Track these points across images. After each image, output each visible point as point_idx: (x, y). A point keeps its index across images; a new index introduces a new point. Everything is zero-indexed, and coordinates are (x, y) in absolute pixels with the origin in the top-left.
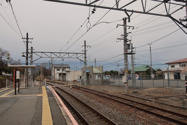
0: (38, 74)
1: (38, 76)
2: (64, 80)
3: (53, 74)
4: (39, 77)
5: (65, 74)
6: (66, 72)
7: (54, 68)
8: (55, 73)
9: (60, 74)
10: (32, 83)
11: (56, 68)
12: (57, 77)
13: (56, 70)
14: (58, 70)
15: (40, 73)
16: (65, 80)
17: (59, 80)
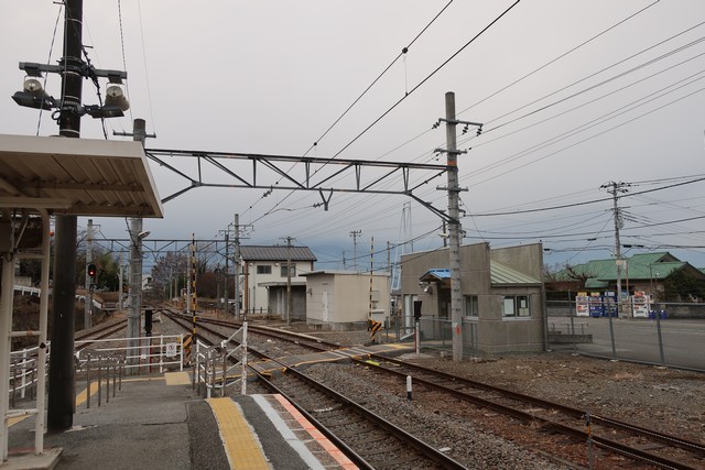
0: (173, 288)
1: (173, 296)
2: (299, 320)
3: (241, 289)
4: (176, 299)
5: (300, 290)
6: (304, 279)
7: (247, 261)
8: (250, 286)
9: (274, 290)
10: (140, 343)
11: (254, 261)
12: (260, 301)
13: (253, 269)
14: (262, 270)
15: (182, 285)
16: (302, 319)
17: (270, 318)
